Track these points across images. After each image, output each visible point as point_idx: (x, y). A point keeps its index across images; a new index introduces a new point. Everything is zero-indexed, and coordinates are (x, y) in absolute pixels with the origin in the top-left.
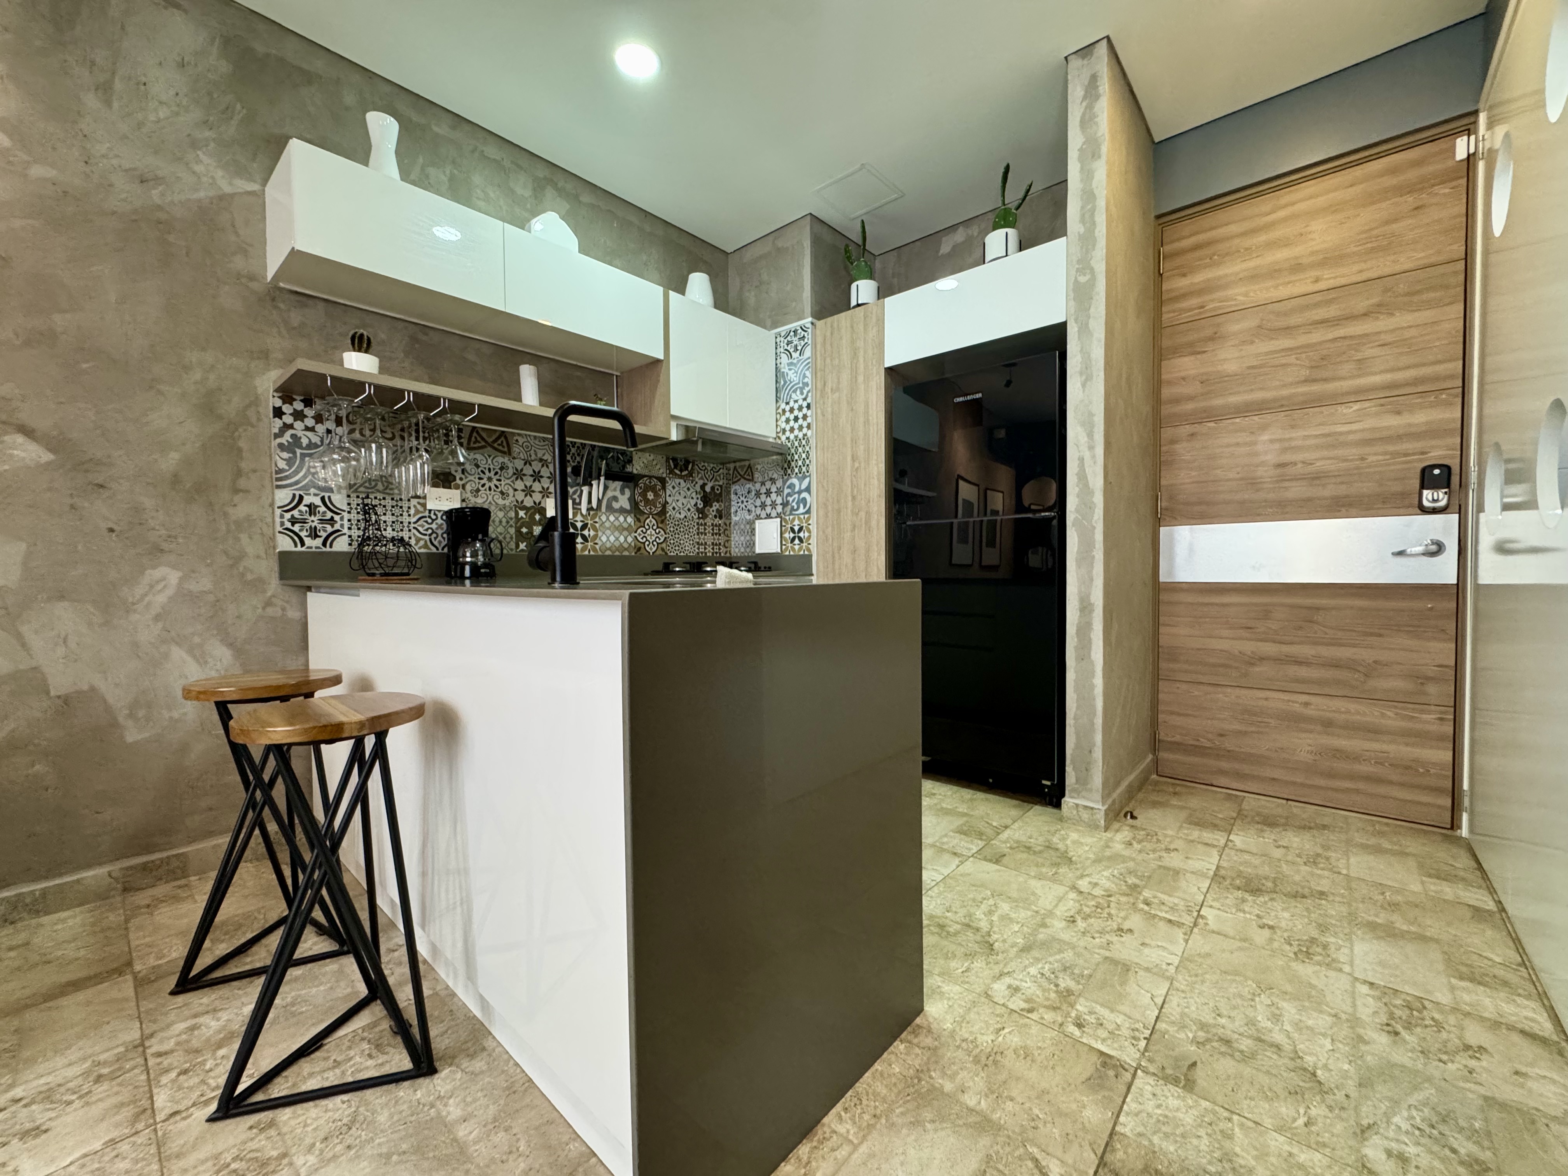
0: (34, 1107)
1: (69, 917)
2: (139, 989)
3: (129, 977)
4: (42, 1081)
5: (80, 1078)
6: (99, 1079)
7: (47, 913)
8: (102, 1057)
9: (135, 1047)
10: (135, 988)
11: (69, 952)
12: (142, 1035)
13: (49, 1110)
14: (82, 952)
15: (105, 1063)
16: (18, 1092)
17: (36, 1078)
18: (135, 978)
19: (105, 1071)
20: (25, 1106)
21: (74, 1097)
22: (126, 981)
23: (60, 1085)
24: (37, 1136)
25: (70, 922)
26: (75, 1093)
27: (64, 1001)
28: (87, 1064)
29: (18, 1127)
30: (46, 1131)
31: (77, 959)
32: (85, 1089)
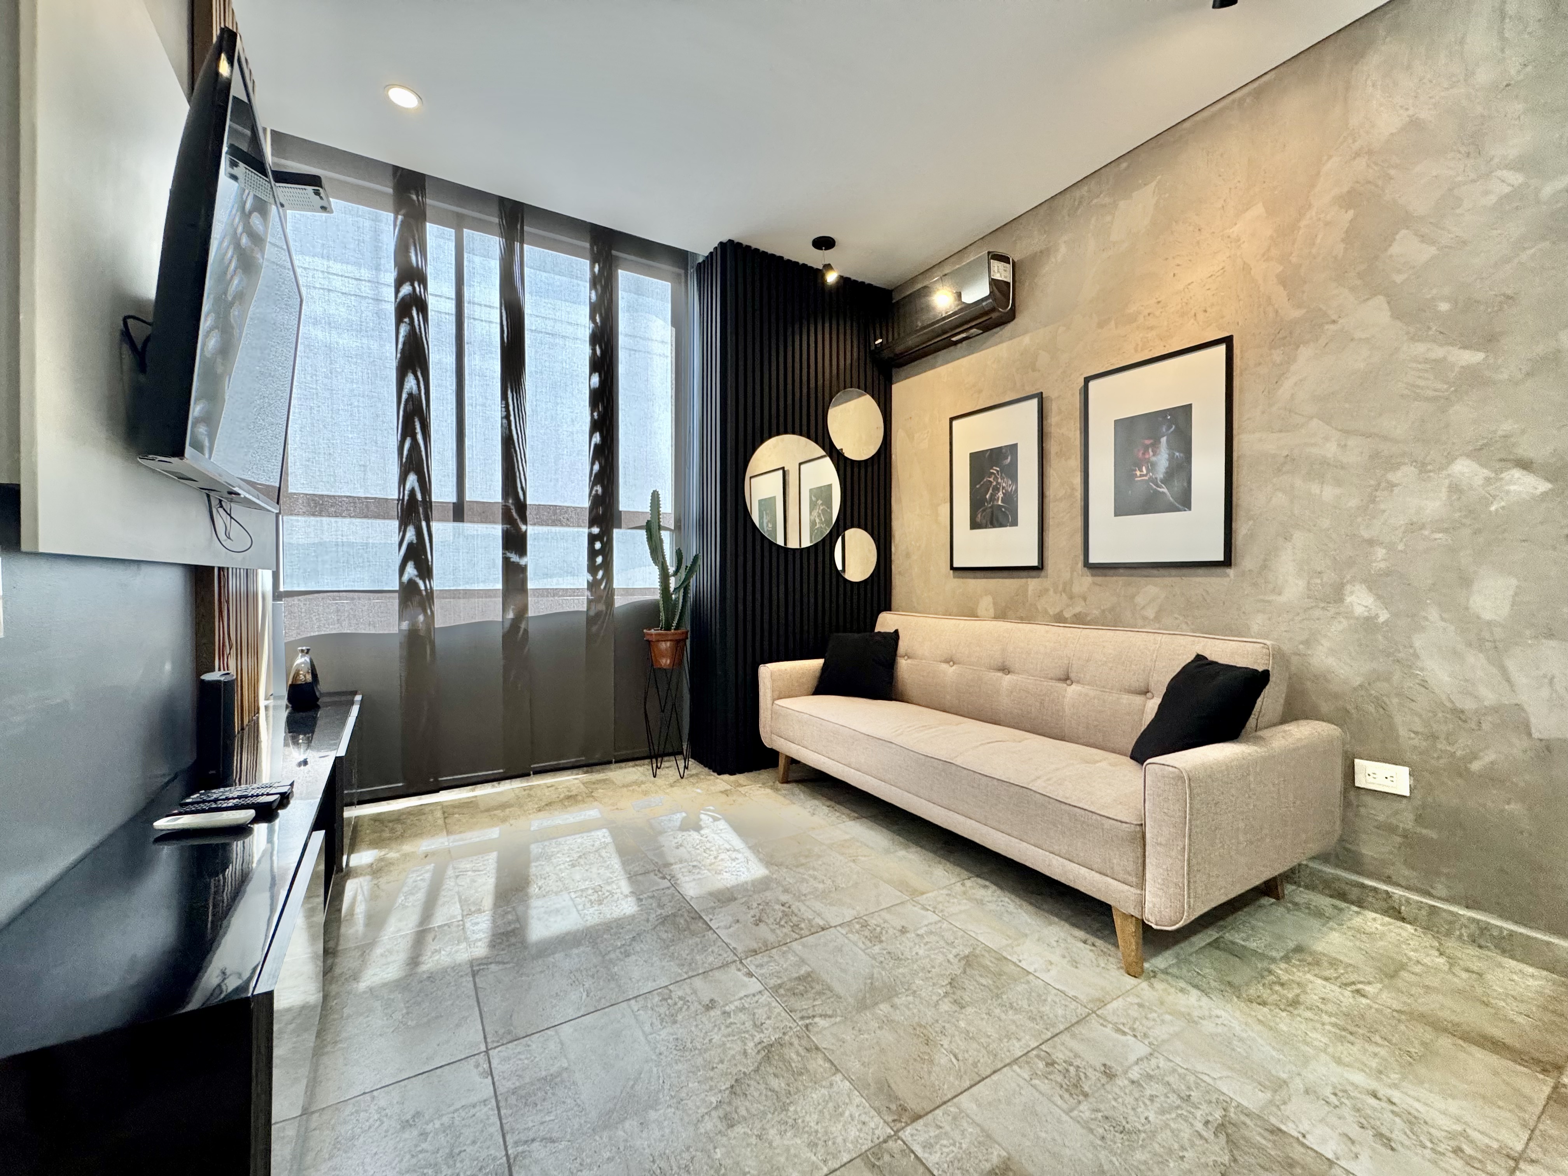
0: (1397, 1120)
1: (1533, 976)
2: (1551, 1102)
3: (1551, 1082)
4: (1417, 1105)
5: (1444, 1134)
6: (1458, 1151)
7: (1513, 957)
8: (1475, 1135)
9: (1508, 1156)
10: (1549, 1098)
11: (1510, 1009)
12: (1524, 1151)
13: (1405, 1133)
14: (1521, 1020)
15: (1472, 1142)
16: (1396, 1096)
17: (1414, 1098)
18: (1555, 1088)
19: (1468, 1150)
20: (1393, 1112)
21: (1429, 1144)
22: (1544, 1082)
23: (1426, 1123)
24: (1385, 1145)
25: (1530, 982)
26: (1432, 1142)
27: (1478, 1053)
28: (1459, 1128)
29: (1378, 1123)
30: (1393, 1149)
31: (1512, 1021)
32: (1442, 1148)
